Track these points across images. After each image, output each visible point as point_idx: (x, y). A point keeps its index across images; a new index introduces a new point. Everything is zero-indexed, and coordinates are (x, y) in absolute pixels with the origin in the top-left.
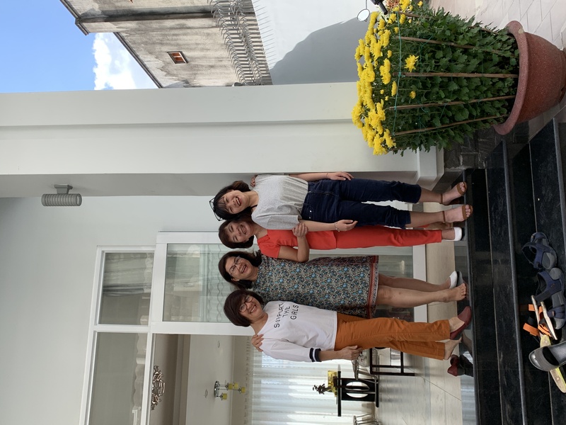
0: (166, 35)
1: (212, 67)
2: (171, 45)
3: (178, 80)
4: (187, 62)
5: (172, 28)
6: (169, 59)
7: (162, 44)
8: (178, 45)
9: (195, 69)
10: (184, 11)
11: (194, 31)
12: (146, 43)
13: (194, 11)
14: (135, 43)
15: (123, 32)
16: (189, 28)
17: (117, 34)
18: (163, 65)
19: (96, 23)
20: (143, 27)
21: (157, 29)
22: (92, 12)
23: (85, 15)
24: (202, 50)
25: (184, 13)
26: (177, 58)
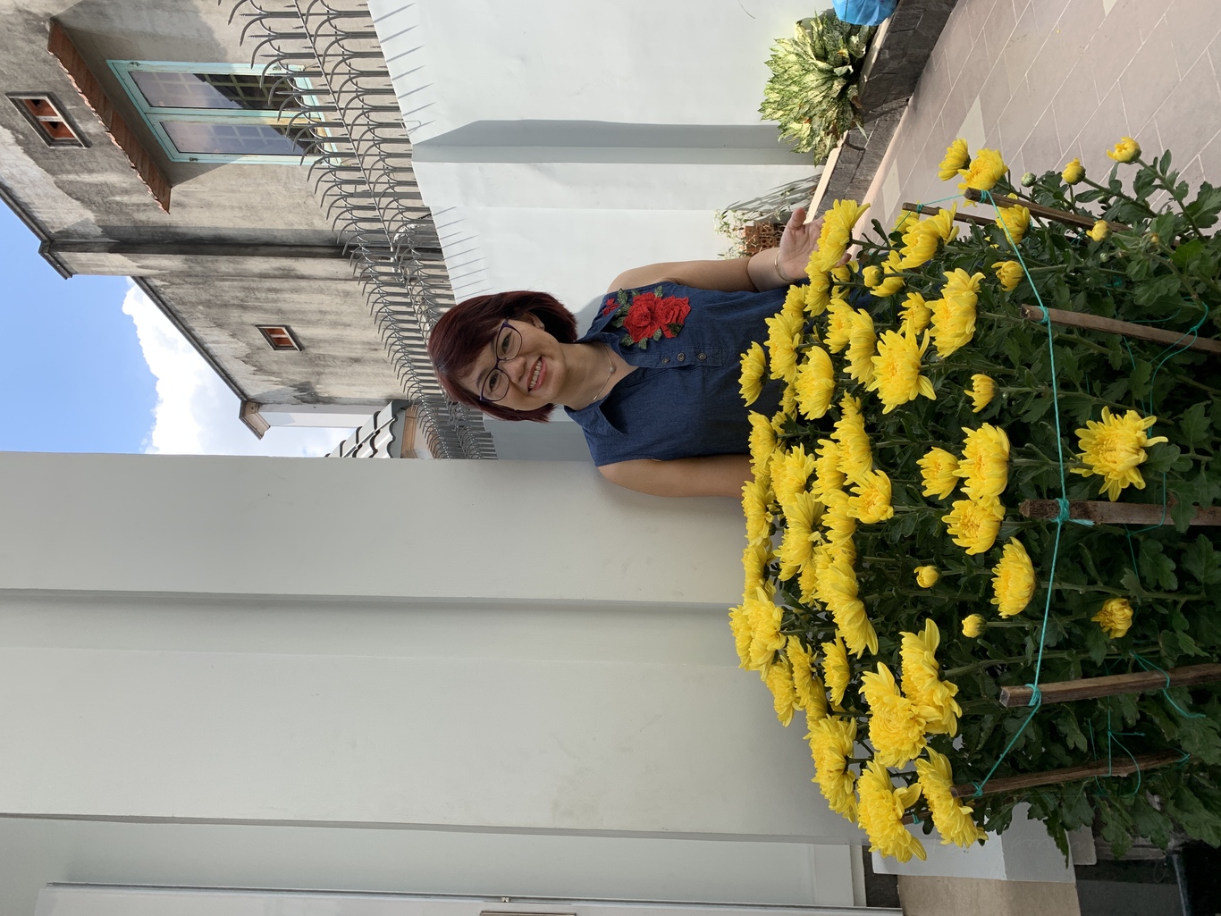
0: (253, 289)
1: (356, 360)
2: (266, 311)
3: (283, 383)
4: (301, 348)
5: (264, 276)
6: (259, 339)
7: (244, 308)
8: (280, 311)
9: (319, 363)
10: (292, 242)
11: (316, 284)
12: (208, 304)
13: (316, 242)
14: (184, 304)
15: (155, 276)
16: (302, 277)
17: (141, 280)
18: (249, 351)
19: (89, 255)
20: (198, 269)
21: (229, 275)
22: (81, 230)
23: (65, 234)
24: (334, 324)
25: (291, 246)
26: (277, 338)
